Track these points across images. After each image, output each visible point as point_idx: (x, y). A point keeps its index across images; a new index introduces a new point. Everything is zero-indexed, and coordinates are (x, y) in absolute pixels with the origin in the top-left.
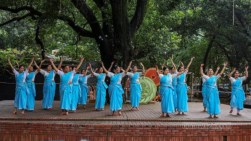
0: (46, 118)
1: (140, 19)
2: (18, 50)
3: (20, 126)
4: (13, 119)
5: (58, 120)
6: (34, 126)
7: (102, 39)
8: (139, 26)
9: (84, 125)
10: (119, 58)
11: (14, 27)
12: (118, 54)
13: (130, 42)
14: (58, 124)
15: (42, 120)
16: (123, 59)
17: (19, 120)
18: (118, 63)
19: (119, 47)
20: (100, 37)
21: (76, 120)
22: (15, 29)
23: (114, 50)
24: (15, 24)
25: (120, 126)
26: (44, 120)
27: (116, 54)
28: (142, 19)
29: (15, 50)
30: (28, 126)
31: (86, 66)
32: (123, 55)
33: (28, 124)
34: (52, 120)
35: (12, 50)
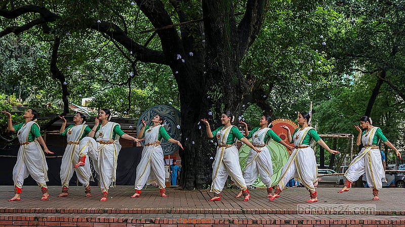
0: (74, 209)
1: (256, 23)
2: (17, 97)
3: (20, 223)
4: (5, 210)
5: (98, 212)
6: (48, 223)
7: (183, 61)
8: (253, 38)
9: (153, 219)
10: (217, 97)
11: (11, 57)
12: (214, 90)
13: (239, 66)
14: (99, 219)
15: (64, 212)
16: (225, 99)
17: (17, 211)
18: (214, 106)
19: (216, 74)
20: (179, 56)
21: (137, 212)
22: (13, 61)
23: (206, 82)
24: (12, 52)
25: (230, 222)
26: (69, 212)
27: (210, 89)
28: (259, 23)
29: (12, 98)
30: (36, 222)
31: (151, 117)
32: (225, 91)
33: (36, 218)
34: (86, 212)
35: (7, 97)
